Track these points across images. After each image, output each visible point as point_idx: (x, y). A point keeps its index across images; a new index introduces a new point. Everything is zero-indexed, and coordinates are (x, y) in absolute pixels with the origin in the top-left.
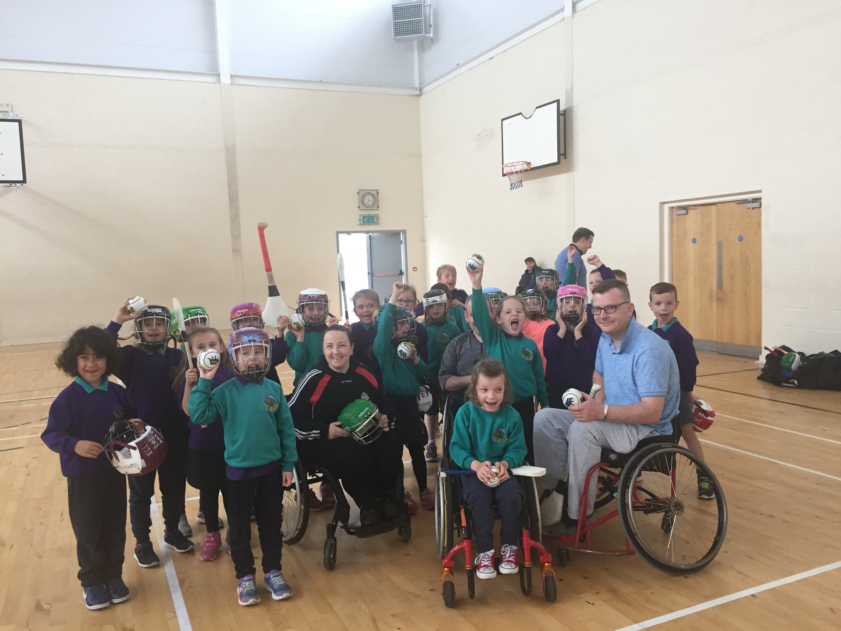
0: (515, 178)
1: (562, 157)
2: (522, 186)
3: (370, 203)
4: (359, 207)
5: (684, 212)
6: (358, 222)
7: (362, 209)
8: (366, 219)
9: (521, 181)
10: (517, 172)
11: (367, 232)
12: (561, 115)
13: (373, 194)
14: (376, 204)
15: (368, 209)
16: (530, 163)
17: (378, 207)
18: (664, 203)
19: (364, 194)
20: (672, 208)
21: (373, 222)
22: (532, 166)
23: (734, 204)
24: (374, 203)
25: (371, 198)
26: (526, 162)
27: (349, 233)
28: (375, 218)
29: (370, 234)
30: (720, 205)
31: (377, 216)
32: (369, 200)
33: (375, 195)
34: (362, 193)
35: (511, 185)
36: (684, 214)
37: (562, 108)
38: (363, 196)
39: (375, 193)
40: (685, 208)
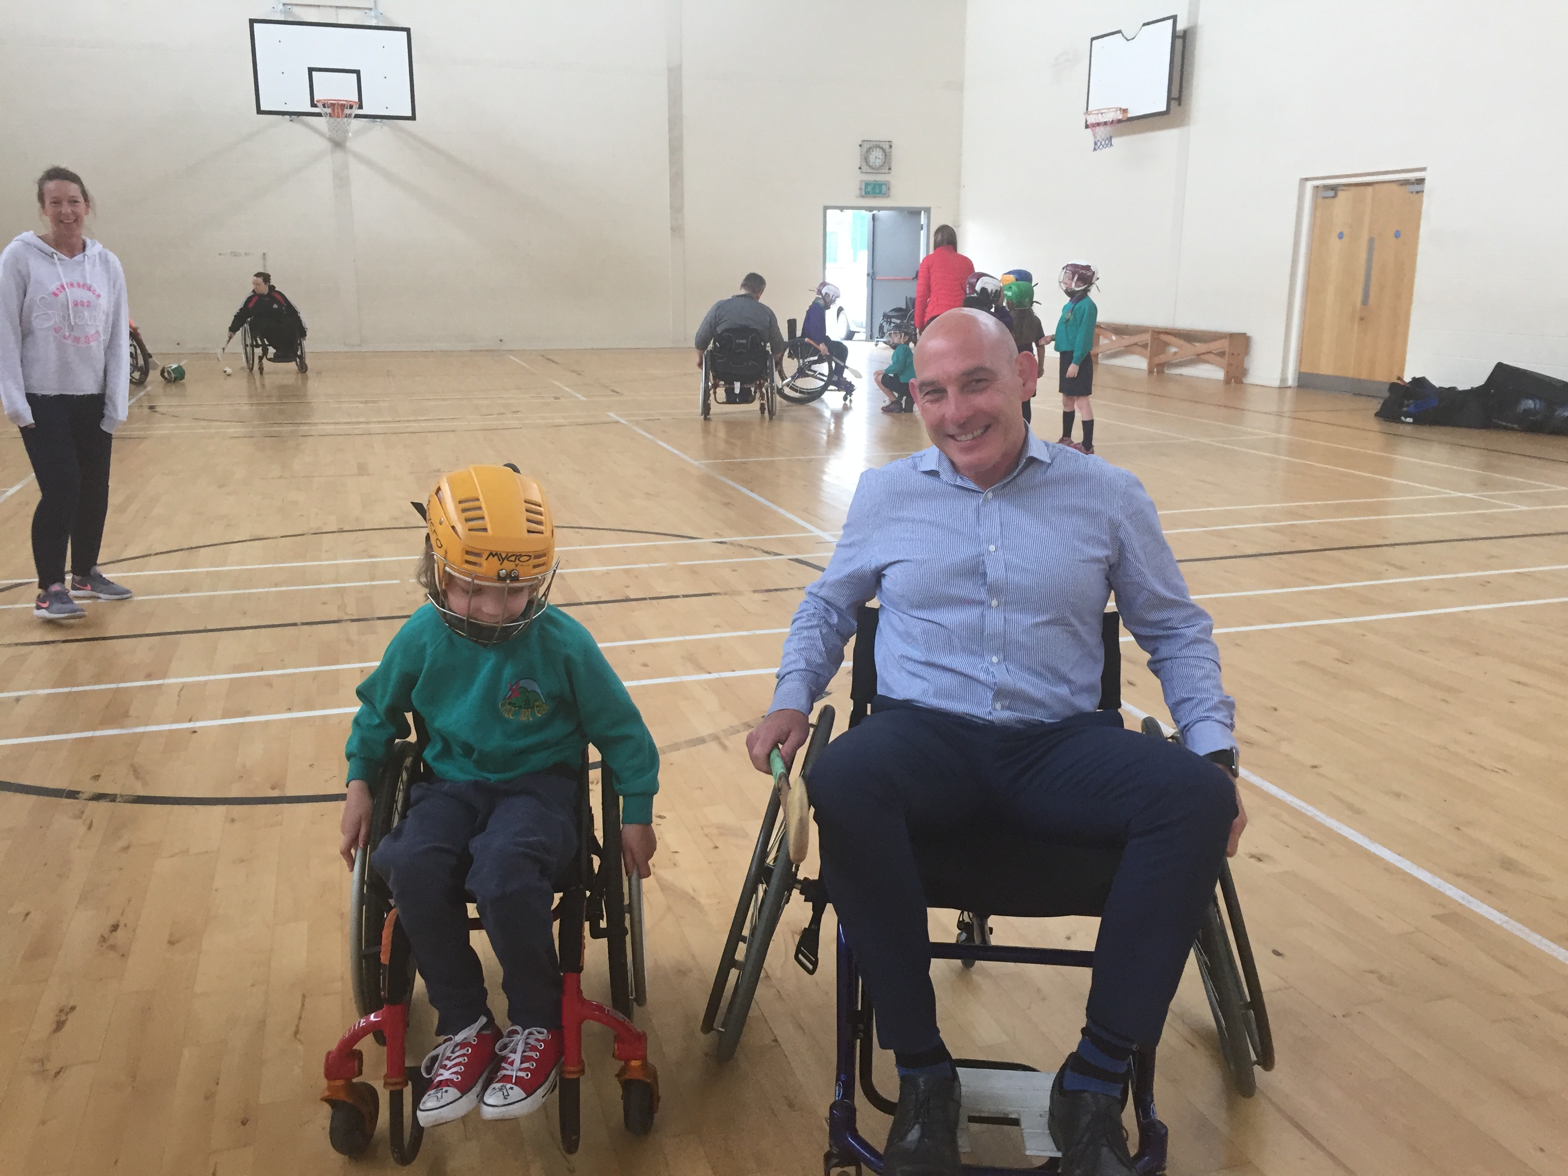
0: (1101, 132)
1: (1173, 103)
2: (1111, 145)
3: (878, 162)
4: (860, 168)
5: (1331, 193)
6: (857, 192)
7: (864, 170)
8: (870, 188)
9: (1111, 138)
10: (1105, 123)
11: (870, 209)
12: (1179, 37)
13: (884, 147)
14: (887, 164)
15: (874, 171)
16: (1127, 109)
17: (890, 169)
18: (1307, 179)
19: (870, 148)
20: (1317, 187)
21: (880, 193)
22: (1129, 115)
23: (1394, 186)
24: (884, 163)
25: (881, 153)
26: (1120, 109)
27: (842, 209)
28: (884, 187)
29: (874, 212)
30: (1377, 187)
31: (887, 185)
32: (876, 157)
33: (886, 149)
34: (866, 146)
35: (1096, 144)
36: (1333, 197)
37: (1180, 27)
38: (869, 150)
39: (886, 147)
40: (1334, 188)
